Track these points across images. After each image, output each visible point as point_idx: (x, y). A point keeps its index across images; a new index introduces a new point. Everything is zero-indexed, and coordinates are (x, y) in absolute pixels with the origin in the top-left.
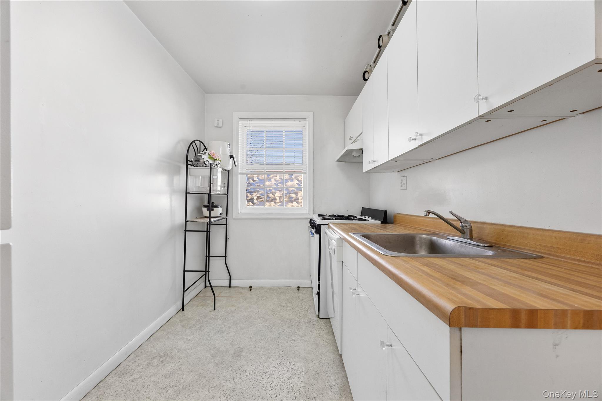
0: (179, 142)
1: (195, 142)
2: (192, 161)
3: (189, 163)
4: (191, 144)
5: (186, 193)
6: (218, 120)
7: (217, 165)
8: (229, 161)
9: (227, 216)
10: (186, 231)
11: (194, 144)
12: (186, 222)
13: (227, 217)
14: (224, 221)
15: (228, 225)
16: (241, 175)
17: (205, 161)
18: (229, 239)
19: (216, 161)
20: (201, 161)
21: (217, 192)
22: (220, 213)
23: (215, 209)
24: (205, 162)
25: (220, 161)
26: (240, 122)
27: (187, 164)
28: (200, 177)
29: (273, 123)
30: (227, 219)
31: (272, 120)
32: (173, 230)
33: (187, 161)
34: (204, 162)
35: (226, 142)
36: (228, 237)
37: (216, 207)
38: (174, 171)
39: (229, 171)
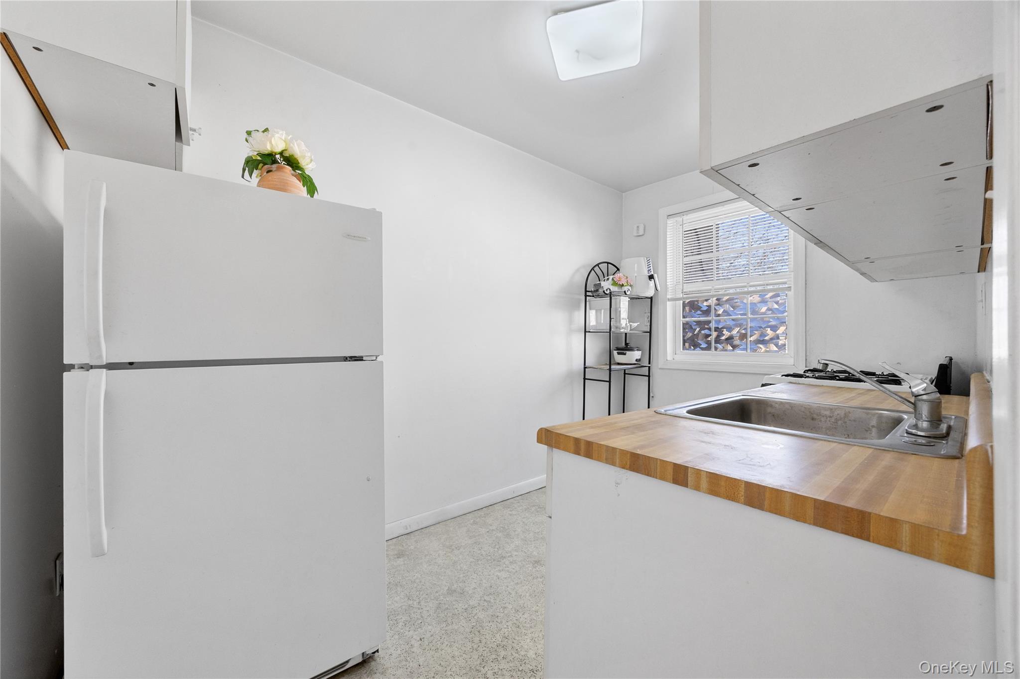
0: (578, 270)
1: (598, 266)
2: (591, 292)
3: (588, 294)
4: (593, 269)
5: (585, 332)
6: (638, 227)
7: (625, 292)
8: (648, 284)
9: (649, 363)
10: (585, 379)
11: (597, 269)
12: (585, 368)
13: (649, 365)
14: (645, 371)
15: (651, 378)
16: (674, 302)
17: (605, 289)
18: (653, 397)
19: (623, 287)
20: (601, 291)
21: (620, 329)
22: (635, 359)
23: (628, 352)
24: (606, 292)
25: (631, 286)
26: (671, 222)
27: (586, 296)
28: (603, 311)
29: (724, 209)
30: (649, 367)
31: (722, 206)
32: (570, 375)
33: (586, 291)
34: (604, 291)
35: (642, 258)
36: (651, 395)
37: (631, 349)
38: (574, 306)
39: (652, 297)
